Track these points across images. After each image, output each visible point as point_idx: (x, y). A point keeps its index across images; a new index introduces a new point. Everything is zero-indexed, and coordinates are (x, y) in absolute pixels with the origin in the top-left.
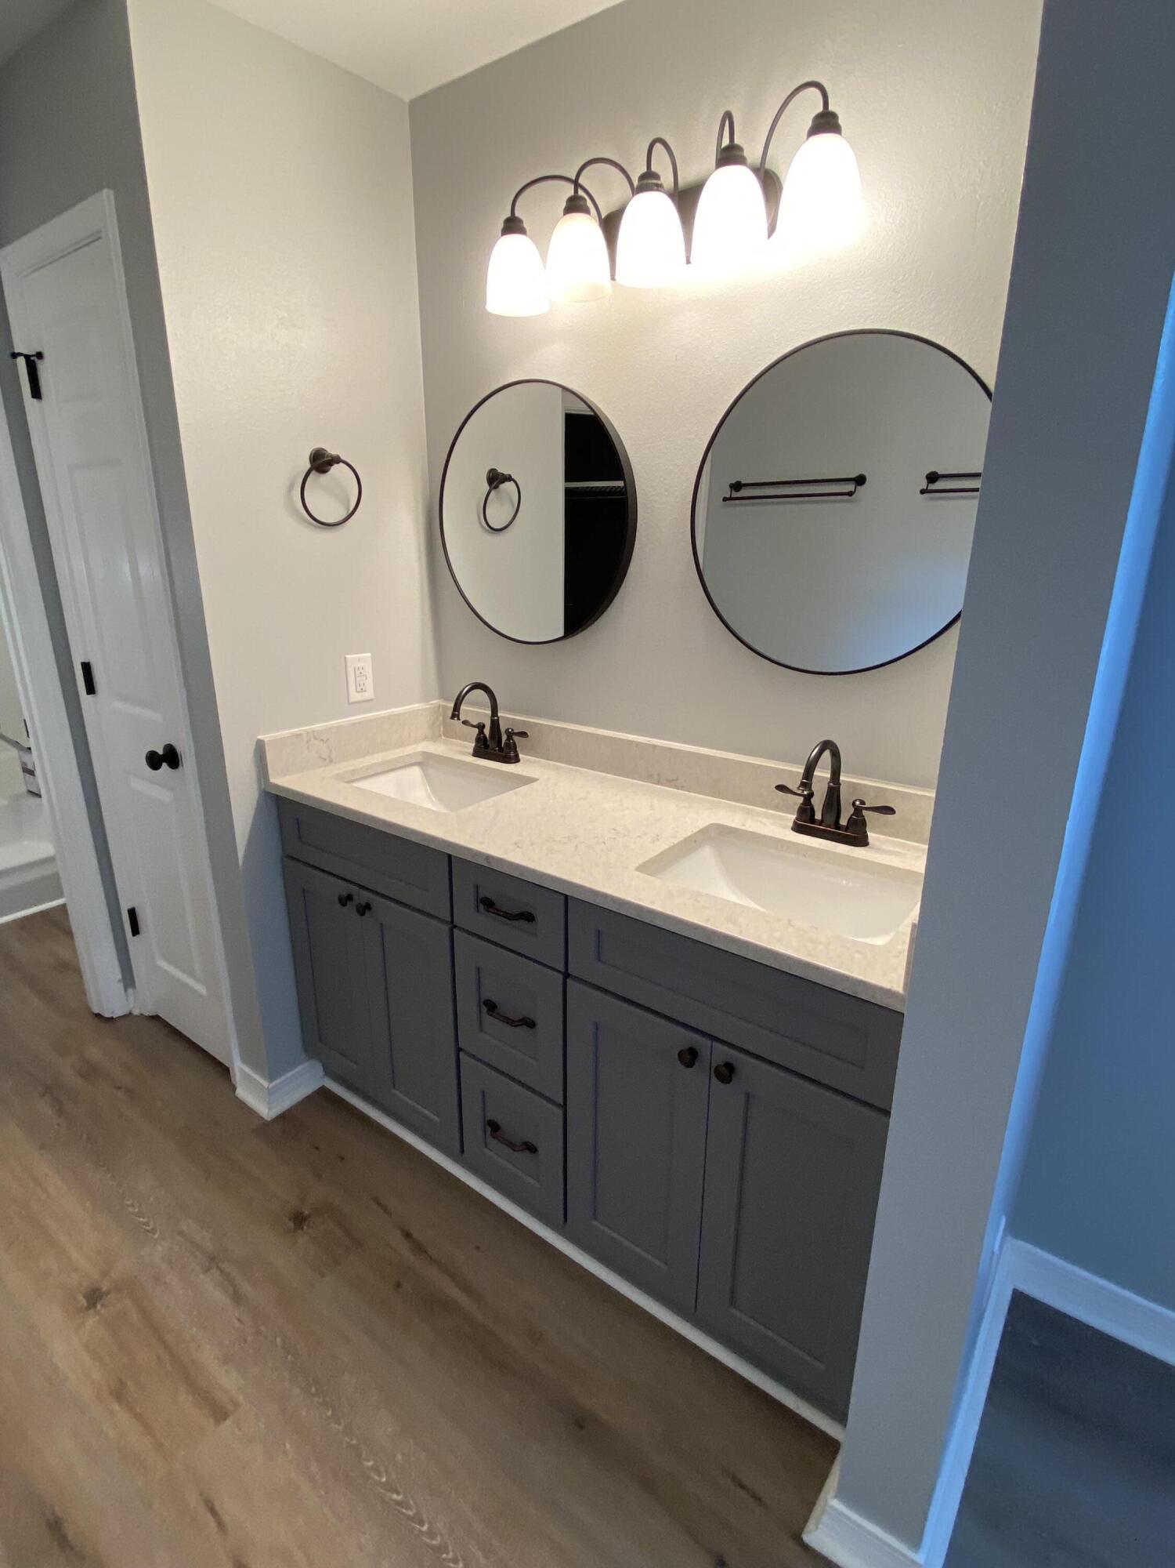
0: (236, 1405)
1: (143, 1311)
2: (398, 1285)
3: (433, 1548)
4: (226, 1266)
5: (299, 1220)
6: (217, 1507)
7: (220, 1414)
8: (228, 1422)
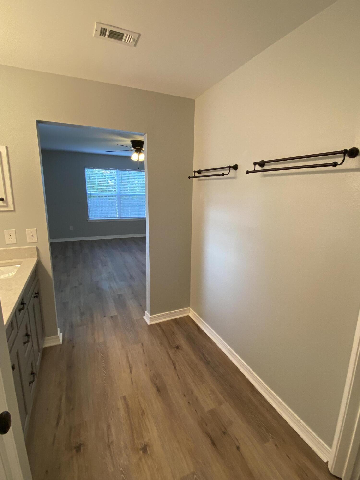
0: (121, 399)
1: (133, 436)
2: (73, 409)
3: (104, 363)
4: (107, 441)
5: (78, 449)
6: (131, 382)
7: (124, 398)
8: (124, 395)
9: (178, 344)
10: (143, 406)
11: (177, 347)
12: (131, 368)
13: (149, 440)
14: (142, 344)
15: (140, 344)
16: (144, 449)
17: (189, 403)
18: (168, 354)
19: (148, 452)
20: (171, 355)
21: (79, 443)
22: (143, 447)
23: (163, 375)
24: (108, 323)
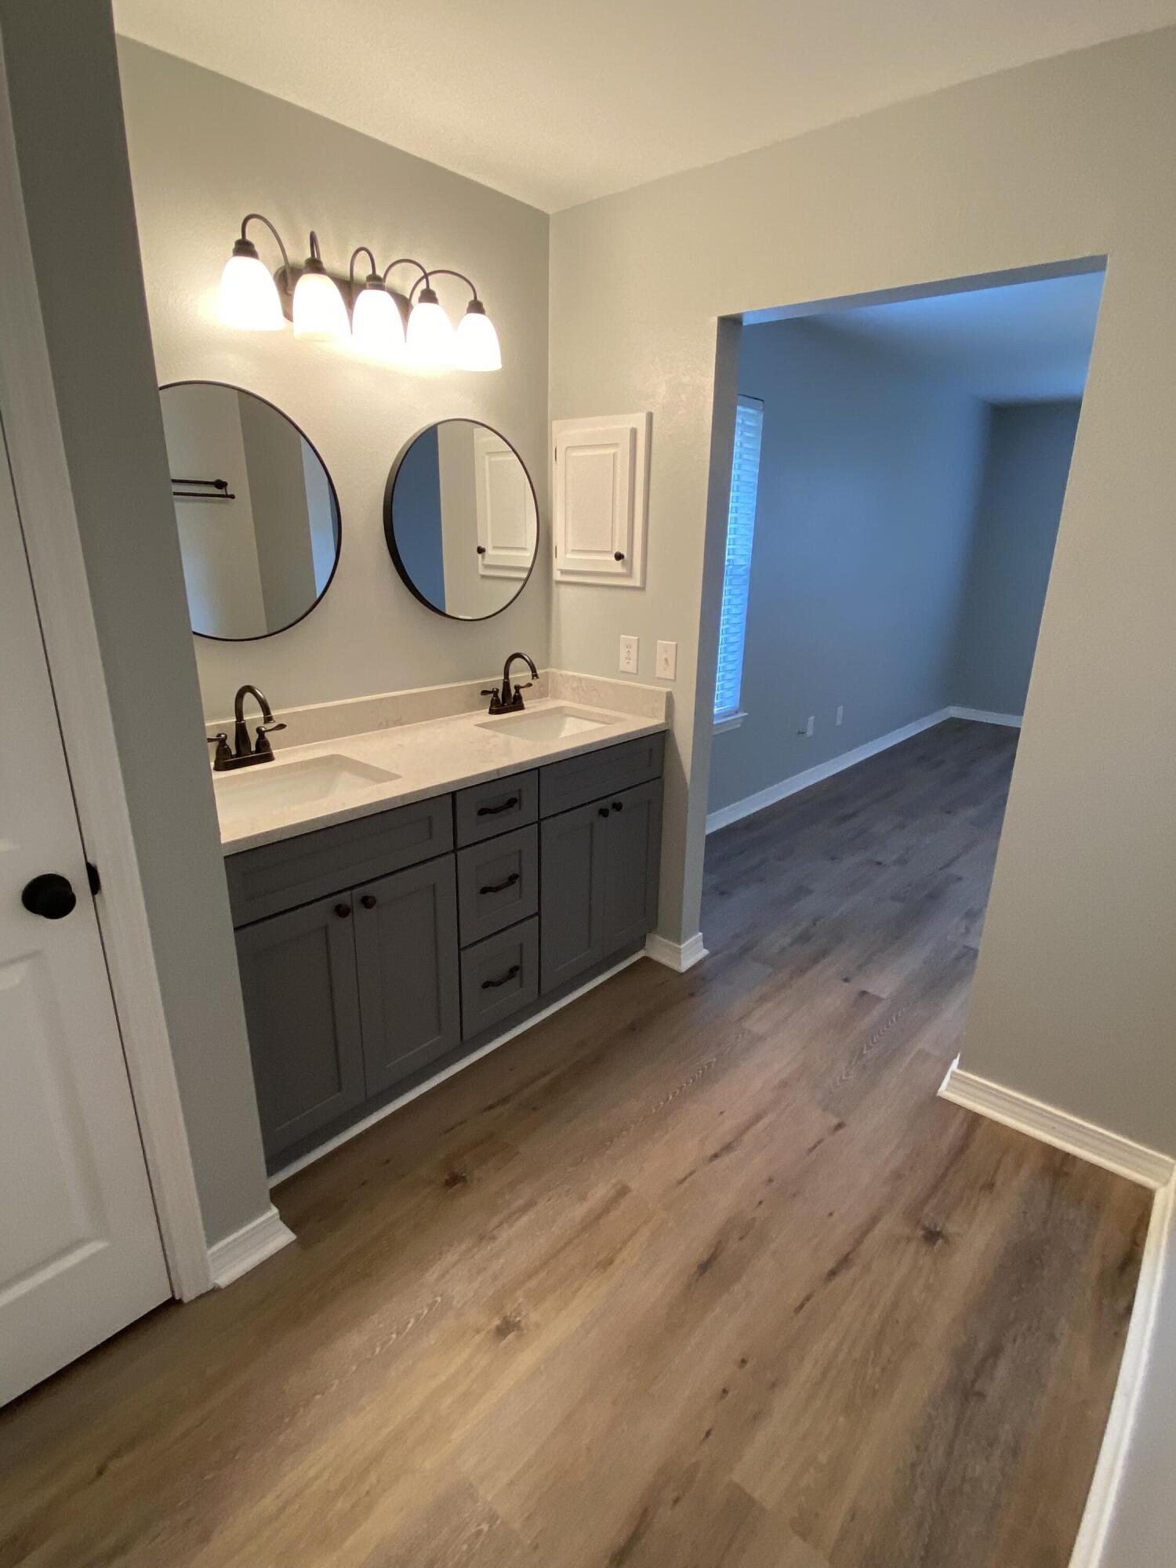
0: (616, 1184)
1: (530, 1277)
3: (694, 1081)
4: (492, 1225)
5: (453, 1180)
8: (629, 1185)
9: (951, 1228)
10: (624, 1254)
11: (932, 1236)
12: (728, 1148)
13: (537, 1325)
14: (840, 1126)
15: (835, 1121)
16: (506, 1328)
17: (725, 1391)
18: (874, 1220)
19: (504, 1343)
20: (877, 1232)
21: (464, 1175)
22: (512, 1319)
23: (773, 1246)
24: (833, 1000)
